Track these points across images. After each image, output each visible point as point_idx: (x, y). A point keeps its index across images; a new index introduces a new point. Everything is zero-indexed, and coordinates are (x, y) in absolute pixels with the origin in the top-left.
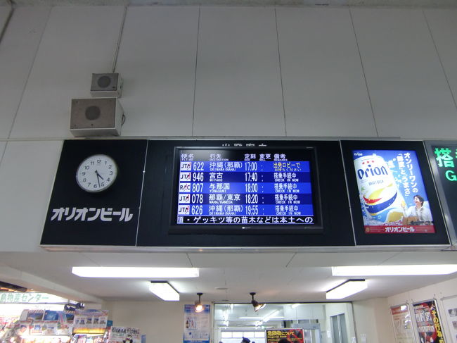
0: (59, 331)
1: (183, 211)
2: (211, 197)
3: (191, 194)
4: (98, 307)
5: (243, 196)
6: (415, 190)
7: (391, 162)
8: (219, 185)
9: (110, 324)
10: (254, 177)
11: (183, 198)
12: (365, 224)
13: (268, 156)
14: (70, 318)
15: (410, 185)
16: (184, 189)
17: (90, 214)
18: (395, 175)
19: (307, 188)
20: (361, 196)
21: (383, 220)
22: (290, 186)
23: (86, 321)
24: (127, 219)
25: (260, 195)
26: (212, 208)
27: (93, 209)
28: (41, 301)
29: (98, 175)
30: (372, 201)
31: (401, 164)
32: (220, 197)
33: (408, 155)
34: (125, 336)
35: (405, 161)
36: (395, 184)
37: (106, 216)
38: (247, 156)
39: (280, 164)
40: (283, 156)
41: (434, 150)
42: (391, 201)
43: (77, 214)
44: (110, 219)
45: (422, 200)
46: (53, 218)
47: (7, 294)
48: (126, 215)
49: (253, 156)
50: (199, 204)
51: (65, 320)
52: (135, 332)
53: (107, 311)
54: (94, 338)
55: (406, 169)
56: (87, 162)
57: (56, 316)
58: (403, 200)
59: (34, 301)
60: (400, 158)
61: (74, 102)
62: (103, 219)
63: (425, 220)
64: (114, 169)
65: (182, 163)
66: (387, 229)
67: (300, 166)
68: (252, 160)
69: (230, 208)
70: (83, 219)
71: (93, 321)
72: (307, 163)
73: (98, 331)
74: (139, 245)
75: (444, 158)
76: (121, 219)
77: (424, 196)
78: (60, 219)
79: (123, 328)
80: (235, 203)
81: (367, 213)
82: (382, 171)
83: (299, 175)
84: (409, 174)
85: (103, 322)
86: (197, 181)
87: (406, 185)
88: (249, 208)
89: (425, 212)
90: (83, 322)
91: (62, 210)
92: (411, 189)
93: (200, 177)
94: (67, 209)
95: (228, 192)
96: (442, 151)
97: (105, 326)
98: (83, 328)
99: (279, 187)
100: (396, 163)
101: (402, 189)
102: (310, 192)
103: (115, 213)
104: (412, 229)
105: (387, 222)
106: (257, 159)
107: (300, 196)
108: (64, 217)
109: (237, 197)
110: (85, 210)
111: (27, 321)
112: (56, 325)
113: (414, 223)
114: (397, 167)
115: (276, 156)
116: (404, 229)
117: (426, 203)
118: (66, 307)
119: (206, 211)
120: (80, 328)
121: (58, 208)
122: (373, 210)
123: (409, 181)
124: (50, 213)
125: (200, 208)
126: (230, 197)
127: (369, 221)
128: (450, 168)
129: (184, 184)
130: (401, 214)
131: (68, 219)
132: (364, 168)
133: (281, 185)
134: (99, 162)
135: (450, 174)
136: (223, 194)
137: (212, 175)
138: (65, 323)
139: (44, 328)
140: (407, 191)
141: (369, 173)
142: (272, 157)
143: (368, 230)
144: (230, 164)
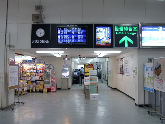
0: (32, 65)
1: (59, 41)
2: (65, 38)
3: (61, 37)
4: (41, 59)
5: (71, 38)
6: (109, 36)
7: (104, 30)
8: (66, 35)
9: (44, 63)
10: (74, 33)
11: (59, 38)
12: (96, 44)
13: (77, 28)
14: (34, 62)
15: (108, 35)
16: (59, 36)
17: (40, 42)
18: (105, 33)
19: (85, 36)
20: (96, 38)
21: (100, 43)
22: (81, 35)
23: (38, 62)
24: (48, 43)
25: (75, 37)
26: (65, 40)
27: (40, 41)
28: (26, 57)
29: (41, 33)
30: (99, 39)
31: (107, 30)
32: (66, 38)
33: (109, 28)
34: (48, 66)
35: (108, 29)
36: (104, 35)
37: (43, 42)
38: (72, 28)
39: (79, 30)
40: (80, 28)
41: (115, 27)
42: (103, 39)
43: (37, 42)
44: (44, 43)
45: (109, 39)
46: (32, 43)
47: (17, 56)
48: (47, 42)
49: (74, 28)
50: (62, 39)
51: (33, 62)
52: (51, 64)
53: (43, 60)
54: (41, 66)
55: (108, 31)
56: (38, 30)
57: (31, 61)
58: (105, 38)
59: (24, 57)
60: (107, 29)
61: (32, 15)
62: (43, 43)
63: (109, 43)
64: (44, 32)
65: (58, 30)
66: (101, 45)
67: (84, 31)
68: (73, 29)
69: (69, 40)
70: (39, 43)
71: (40, 62)
72: (85, 30)
73: (42, 64)
74: (51, 48)
75: (117, 29)
76: (47, 43)
77: (110, 38)
78: (34, 43)
79: (48, 64)
80: (70, 39)
81: (97, 41)
82: (102, 32)
83: (83, 33)
84: (108, 33)
85: (42, 62)
86: (62, 34)
87: (107, 35)
88: (72, 40)
89: (110, 41)
90: (37, 62)
91: (34, 41)
92: (108, 36)
93: (62, 33)
94: (35, 41)
95: (68, 37)
96: (117, 27)
97: (43, 63)
98: (38, 64)
99: (79, 36)
100: (105, 30)
101: (106, 36)
102: (85, 37)
103: (45, 41)
104: (106, 45)
105: (101, 43)
106: (74, 29)
107: (83, 38)
108: (35, 42)
109: (70, 38)
110: (39, 41)
111: (24, 62)
112: (31, 63)
113: (107, 43)
114: (105, 31)
115: (79, 28)
116: (104, 45)
117: (110, 39)
118: (32, 59)
119: (64, 41)
120: (37, 64)
121: (33, 40)
122: (98, 41)
123: (108, 34)
124: (32, 42)
125: (63, 40)
126: (69, 38)
127: (97, 43)
128: (117, 31)
129: (59, 35)
130: (104, 41)
131: (36, 43)
132: (98, 31)
133: (79, 35)
134: (40, 30)
135: (117, 33)
136: (67, 37)
137: (65, 33)
138: (33, 63)
139: (28, 64)
140: (107, 37)
141: (99, 32)
142: (78, 29)
143: (97, 45)
144: (69, 30)
